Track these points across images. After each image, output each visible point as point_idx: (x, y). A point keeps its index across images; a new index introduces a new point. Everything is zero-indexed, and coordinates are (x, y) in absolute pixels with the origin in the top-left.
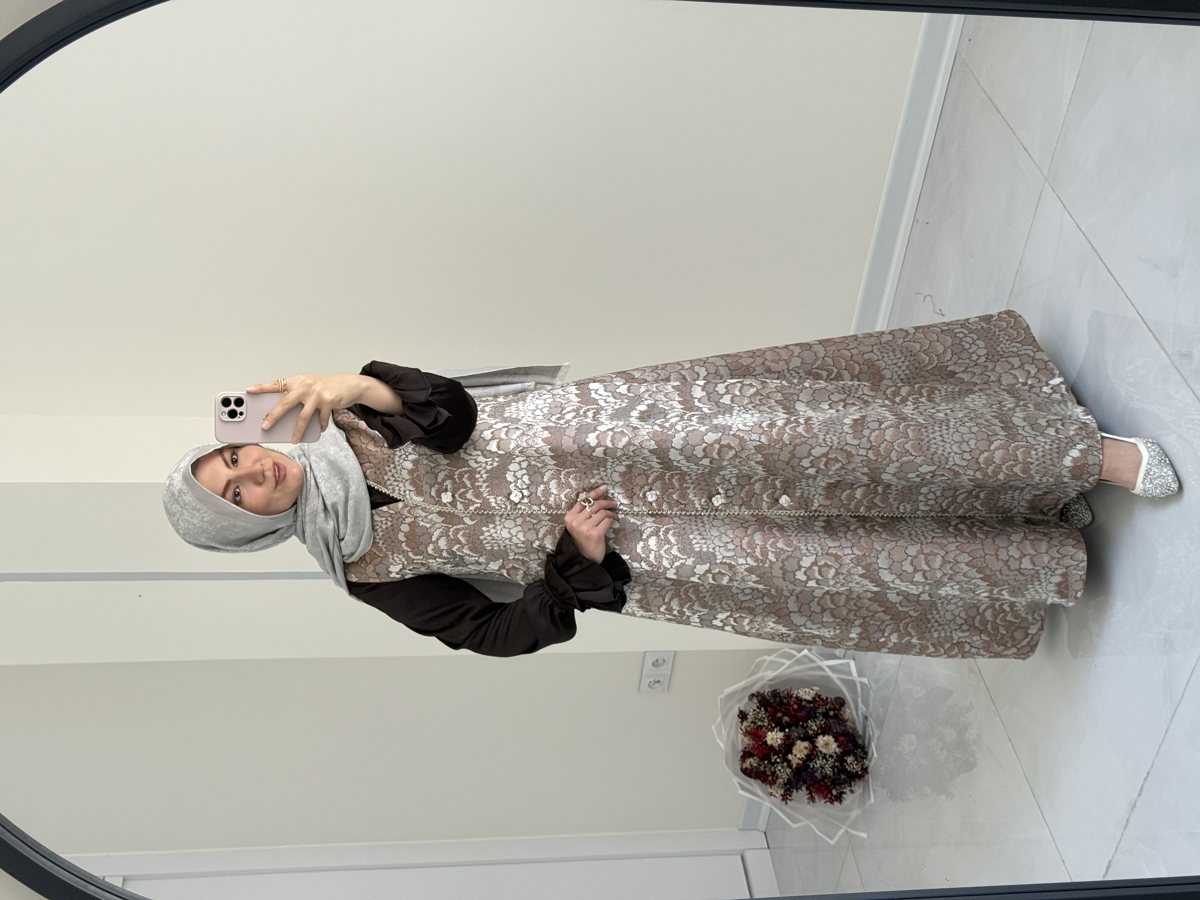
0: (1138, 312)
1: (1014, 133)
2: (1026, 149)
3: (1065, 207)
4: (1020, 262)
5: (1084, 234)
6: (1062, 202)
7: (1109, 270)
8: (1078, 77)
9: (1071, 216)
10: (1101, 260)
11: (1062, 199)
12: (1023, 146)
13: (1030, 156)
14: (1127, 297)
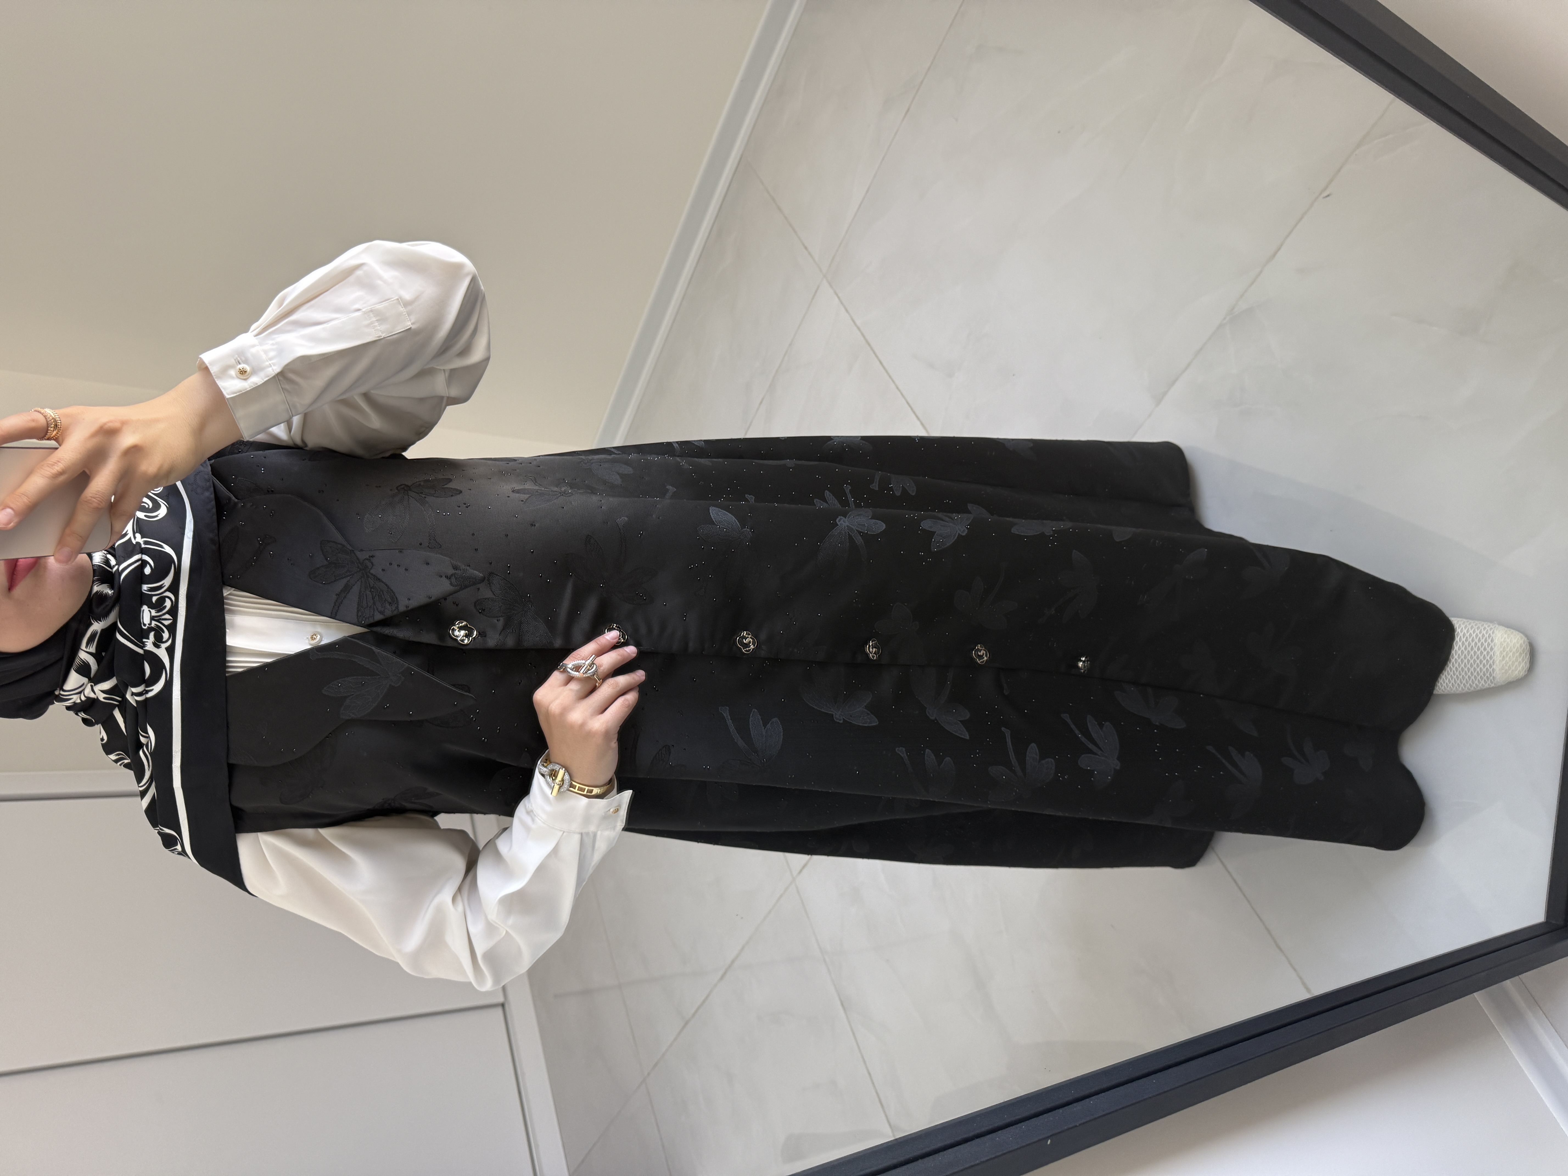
0: (908, 403)
1: (795, 232)
2: (806, 248)
3: (842, 303)
4: (790, 345)
5: (859, 329)
6: (839, 298)
7: (881, 363)
8: (867, 191)
9: (847, 311)
10: (874, 353)
11: (840, 295)
12: (803, 245)
13: (810, 254)
14: (898, 388)
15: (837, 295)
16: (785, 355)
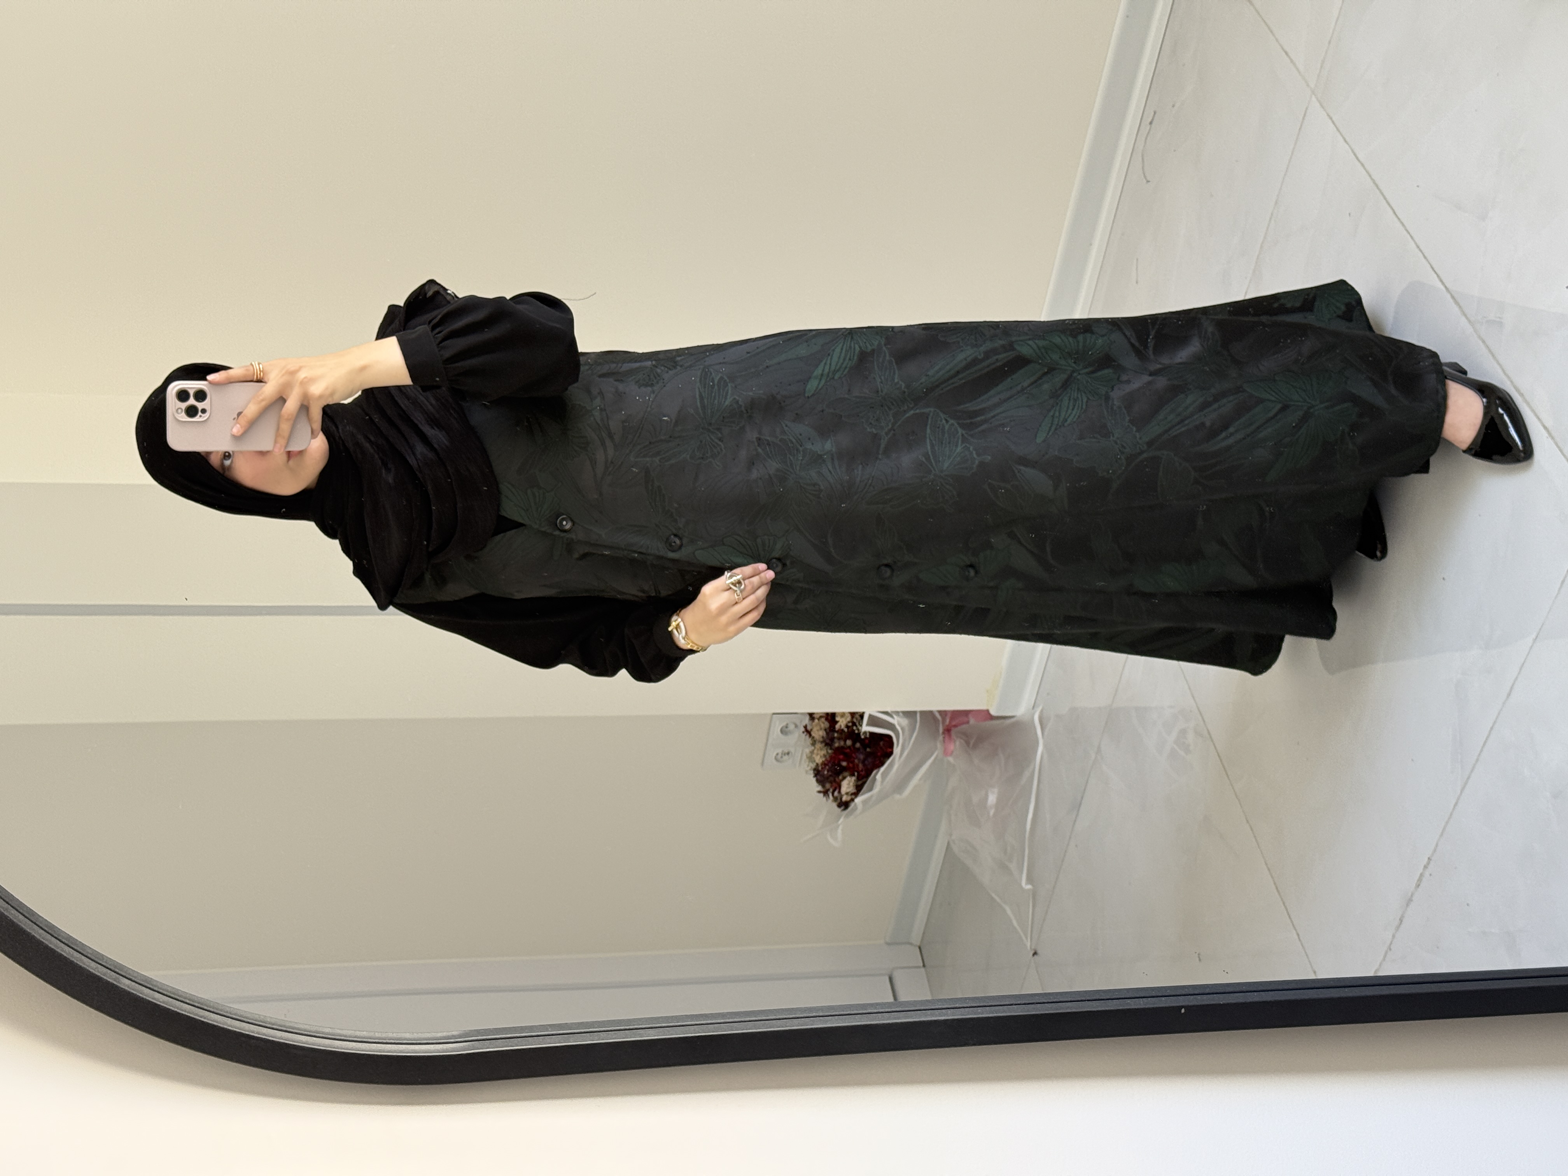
1: (1272, 32)
2: (1286, 53)
3: (1338, 129)
4: (1276, 203)
5: (1363, 165)
6: (1333, 122)
9: (1346, 141)
11: (1335, 117)
12: (1283, 49)
13: (1292, 61)
14: (1418, 247)
15: (1331, 118)
16: (1271, 219)
